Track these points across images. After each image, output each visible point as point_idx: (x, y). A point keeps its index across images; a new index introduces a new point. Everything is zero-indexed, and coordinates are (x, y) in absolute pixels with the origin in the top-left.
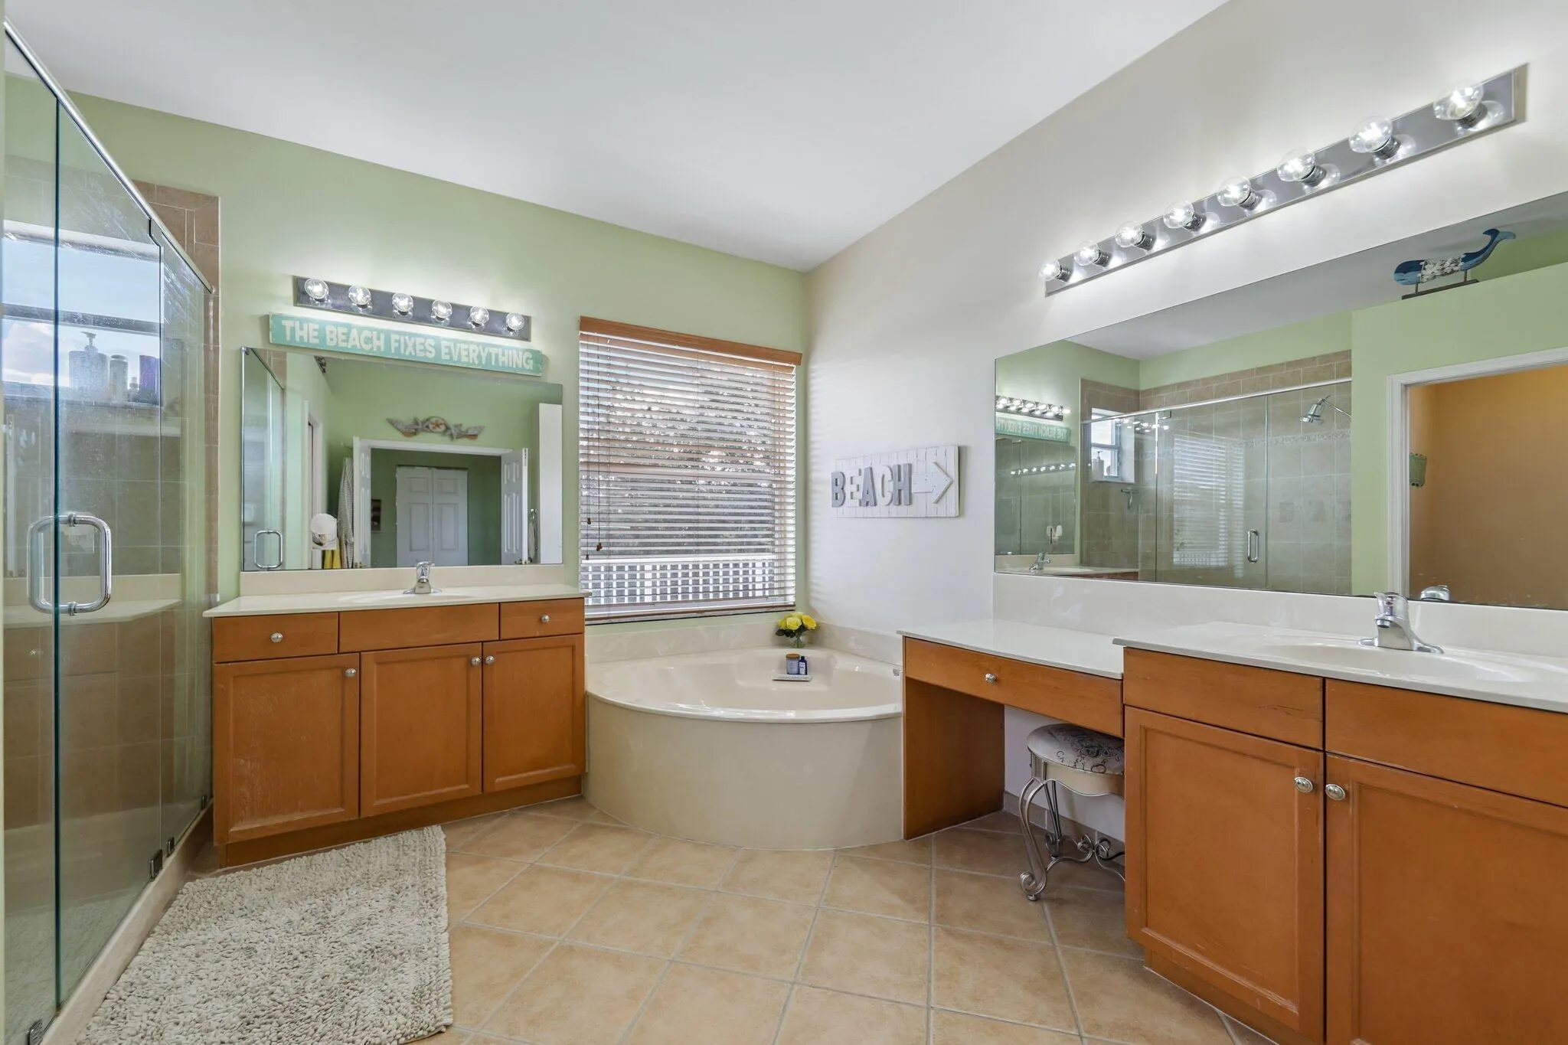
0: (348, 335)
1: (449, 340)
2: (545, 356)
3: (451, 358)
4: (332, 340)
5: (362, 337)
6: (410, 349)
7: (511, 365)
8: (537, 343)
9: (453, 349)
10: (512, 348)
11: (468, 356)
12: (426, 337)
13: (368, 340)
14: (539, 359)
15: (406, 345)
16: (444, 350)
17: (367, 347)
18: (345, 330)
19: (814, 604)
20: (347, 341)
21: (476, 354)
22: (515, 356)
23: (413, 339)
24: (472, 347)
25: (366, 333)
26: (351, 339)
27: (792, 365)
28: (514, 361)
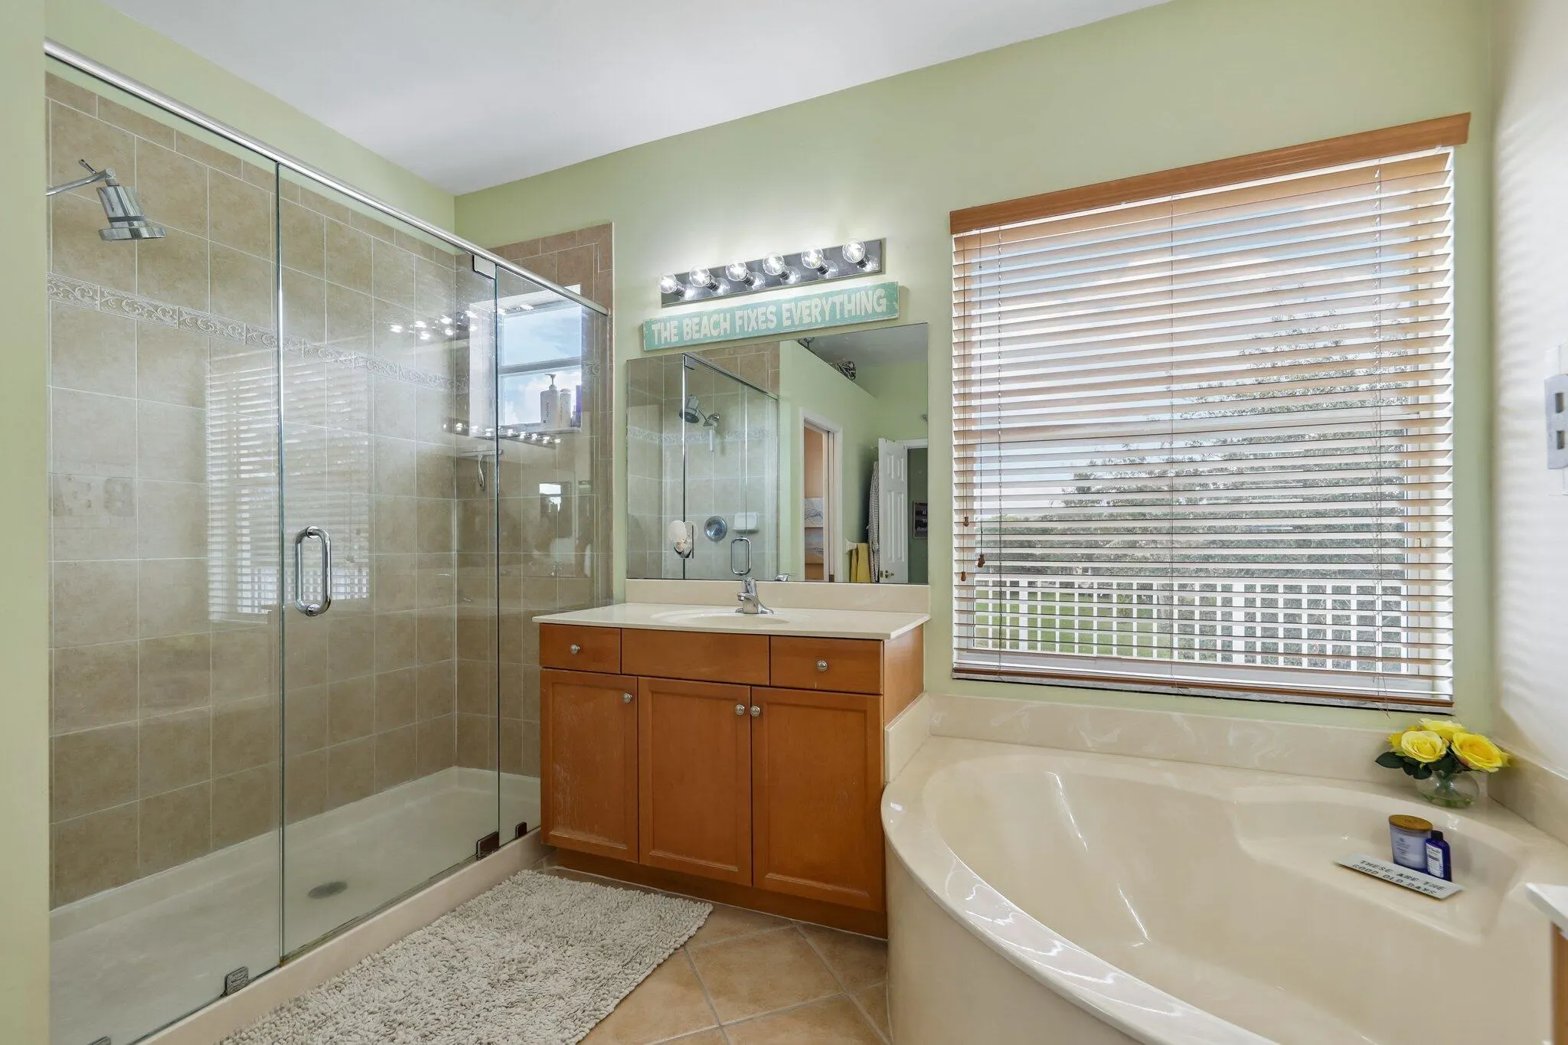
0: (699, 324)
1: (789, 301)
2: (902, 287)
3: (793, 322)
4: (688, 333)
5: (712, 321)
6: (753, 323)
7: (858, 313)
8: (895, 273)
9: (794, 311)
10: (858, 290)
11: (810, 315)
12: (766, 304)
13: (717, 325)
14: (895, 294)
15: (749, 318)
16: (786, 315)
17: (715, 333)
18: (697, 320)
19: (1512, 710)
20: (698, 332)
21: (819, 309)
22: (864, 299)
23: (755, 310)
24: (816, 301)
25: (715, 317)
26: (703, 327)
27: (1438, 151)
28: (863, 307)
